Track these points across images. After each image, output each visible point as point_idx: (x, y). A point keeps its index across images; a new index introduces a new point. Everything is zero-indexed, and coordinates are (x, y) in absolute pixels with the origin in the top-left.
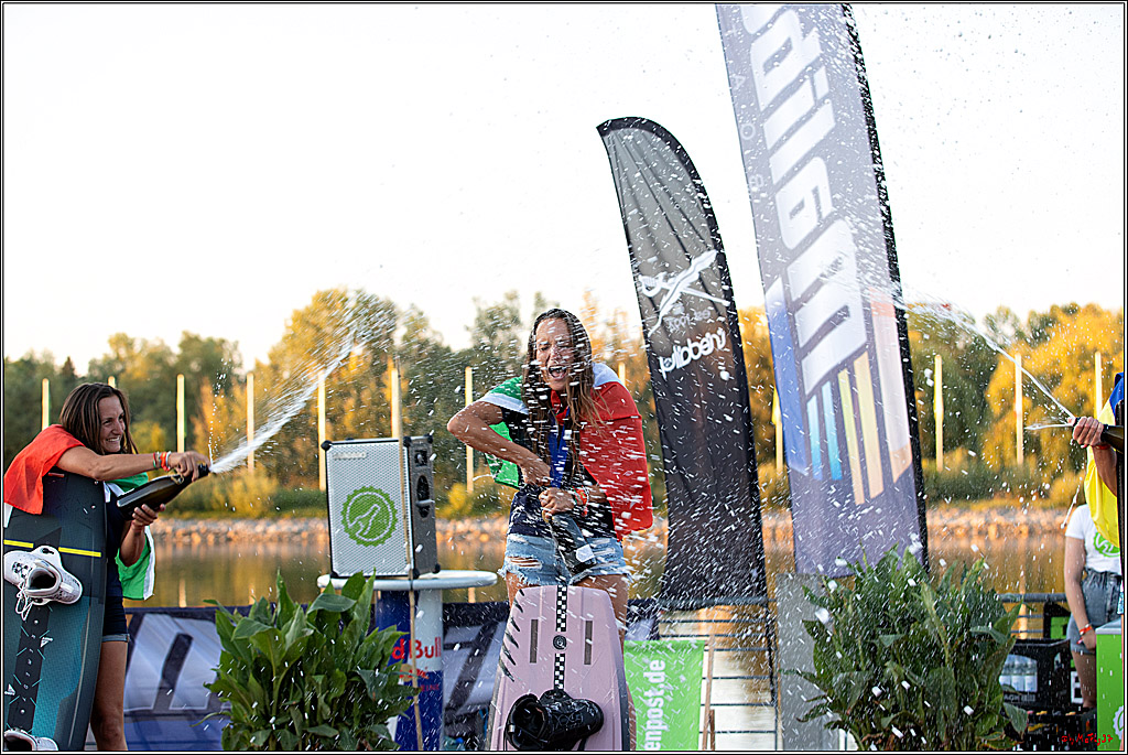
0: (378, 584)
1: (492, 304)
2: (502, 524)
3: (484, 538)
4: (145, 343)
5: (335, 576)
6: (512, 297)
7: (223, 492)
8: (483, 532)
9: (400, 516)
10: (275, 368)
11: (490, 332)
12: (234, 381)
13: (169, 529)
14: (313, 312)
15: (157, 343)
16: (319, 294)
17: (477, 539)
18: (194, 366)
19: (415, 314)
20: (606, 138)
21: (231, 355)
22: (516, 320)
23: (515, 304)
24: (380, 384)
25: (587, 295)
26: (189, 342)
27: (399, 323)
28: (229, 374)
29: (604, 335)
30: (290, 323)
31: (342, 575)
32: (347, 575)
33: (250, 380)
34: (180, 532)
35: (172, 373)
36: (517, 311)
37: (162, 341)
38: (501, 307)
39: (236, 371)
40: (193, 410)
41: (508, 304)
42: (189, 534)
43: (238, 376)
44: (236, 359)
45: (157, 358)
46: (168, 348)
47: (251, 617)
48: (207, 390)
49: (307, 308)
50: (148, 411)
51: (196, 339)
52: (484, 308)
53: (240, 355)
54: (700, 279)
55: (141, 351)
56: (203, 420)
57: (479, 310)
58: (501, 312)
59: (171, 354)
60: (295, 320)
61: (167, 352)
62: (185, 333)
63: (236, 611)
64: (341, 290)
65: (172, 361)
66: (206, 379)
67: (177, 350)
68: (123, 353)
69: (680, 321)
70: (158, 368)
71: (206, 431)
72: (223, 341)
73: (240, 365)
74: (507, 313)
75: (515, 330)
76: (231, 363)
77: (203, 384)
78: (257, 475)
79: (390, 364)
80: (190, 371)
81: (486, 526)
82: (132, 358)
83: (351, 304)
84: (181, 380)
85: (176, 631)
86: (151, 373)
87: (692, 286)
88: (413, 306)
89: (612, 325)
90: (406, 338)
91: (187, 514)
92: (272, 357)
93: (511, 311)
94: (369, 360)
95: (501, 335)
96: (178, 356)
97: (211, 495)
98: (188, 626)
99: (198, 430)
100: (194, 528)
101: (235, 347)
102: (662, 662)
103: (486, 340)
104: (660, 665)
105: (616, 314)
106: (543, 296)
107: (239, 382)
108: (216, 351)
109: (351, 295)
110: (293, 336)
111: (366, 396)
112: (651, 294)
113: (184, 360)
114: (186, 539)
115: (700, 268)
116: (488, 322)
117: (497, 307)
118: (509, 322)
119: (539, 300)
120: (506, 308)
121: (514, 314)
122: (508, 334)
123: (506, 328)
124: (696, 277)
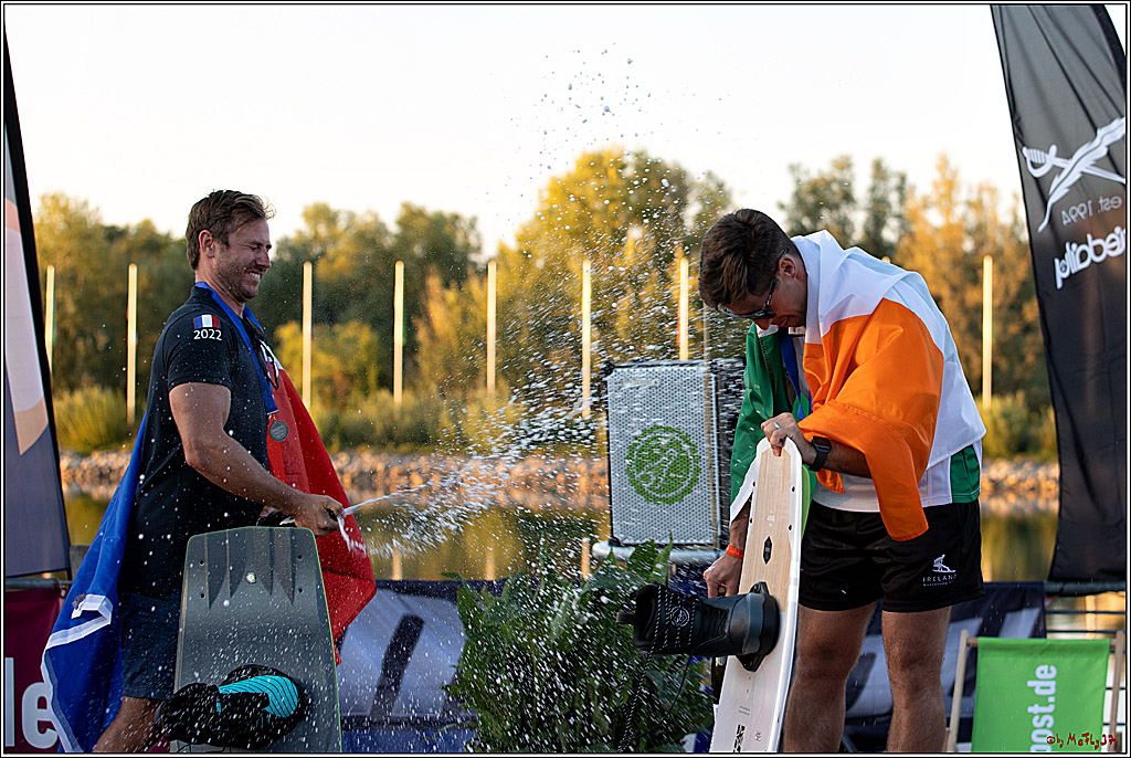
0: (675, 554)
1: (814, 175)
4: (352, 216)
5: (614, 542)
6: (844, 164)
7: (454, 419)
9: (703, 465)
10: (526, 256)
12: (470, 271)
13: (380, 467)
14: (577, 181)
15: (369, 219)
16: (585, 155)
18: (418, 250)
19: (713, 187)
21: (466, 237)
22: (848, 197)
23: (846, 175)
24: (666, 279)
25: (943, 164)
26: (411, 217)
27: (691, 198)
28: (465, 261)
29: (964, 218)
30: (546, 195)
31: (627, 541)
32: (632, 542)
33: (492, 269)
34: (395, 471)
35: (389, 258)
36: (850, 185)
37: (376, 216)
38: (828, 178)
39: (473, 257)
40: (415, 309)
41: (838, 175)
42: (407, 474)
43: (475, 264)
44: (473, 240)
45: (369, 238)
46: (383, 225)
47: (505, 596)
48: (434, 283)
49: (569, 175)
50: (354, 309)
51: (420, 214)
52: (804, 179)
53: (478, 237)
54: (1109, 154)
55: (346, 229)
56: (429, 323)
57: (798, 181)
58: (828, 184)
59: (386, 232)
60: (553, 191)
61: (381, 229)
62: (406, 206)
63: (484, 588)
64: (616, 153)
65: (389, 242)
66: (433, 268)
67: (394, 228)
68: (323, 230)
69: (1078, 211)
70: (370, 252)
71: (433, 336)
72: (456, 218)
73: (478, 250)
74: (835, 187)
75: (845, 210)
76: (468, 248)
77: (429, 274)
78: (500, 397)
79: (679, 253)
80: (412, 257)
82: (334, 239)
83: (629, 172)
84: (400, 268)
85: (401, 611)
86: (360, 257)
87: (1098, 163)
88: (710, 175)
89: (976, 205)
90: (699, 218)
91: (404, 448)
92: (521, 239)
93: (841, 183)
94: (652, 246)
96: (396, 236)
97: (436, 421)
98: (420, 606)
99: (422, 335)
100: (413, 466)
101: (472, 225)
102: (1052, 668)
104: (1049, 672)
105: (981, 189)
106: (884, 165)
107: (478, 273)
108: (447, 230)
109: (630, 159)
110: (551, 212)
111: (646, 295)
112: (1037, 173)
113: (404, 241)
114: (403, 481)
115: (1108, 140)
116: (810, 199)
117: (823, 179)
118: (837, 199)
119: (879, 171)
120: (834, 180)
121: (845, 188)
122: (835, 215)
123: (834, 207)
124: (1104, 152)
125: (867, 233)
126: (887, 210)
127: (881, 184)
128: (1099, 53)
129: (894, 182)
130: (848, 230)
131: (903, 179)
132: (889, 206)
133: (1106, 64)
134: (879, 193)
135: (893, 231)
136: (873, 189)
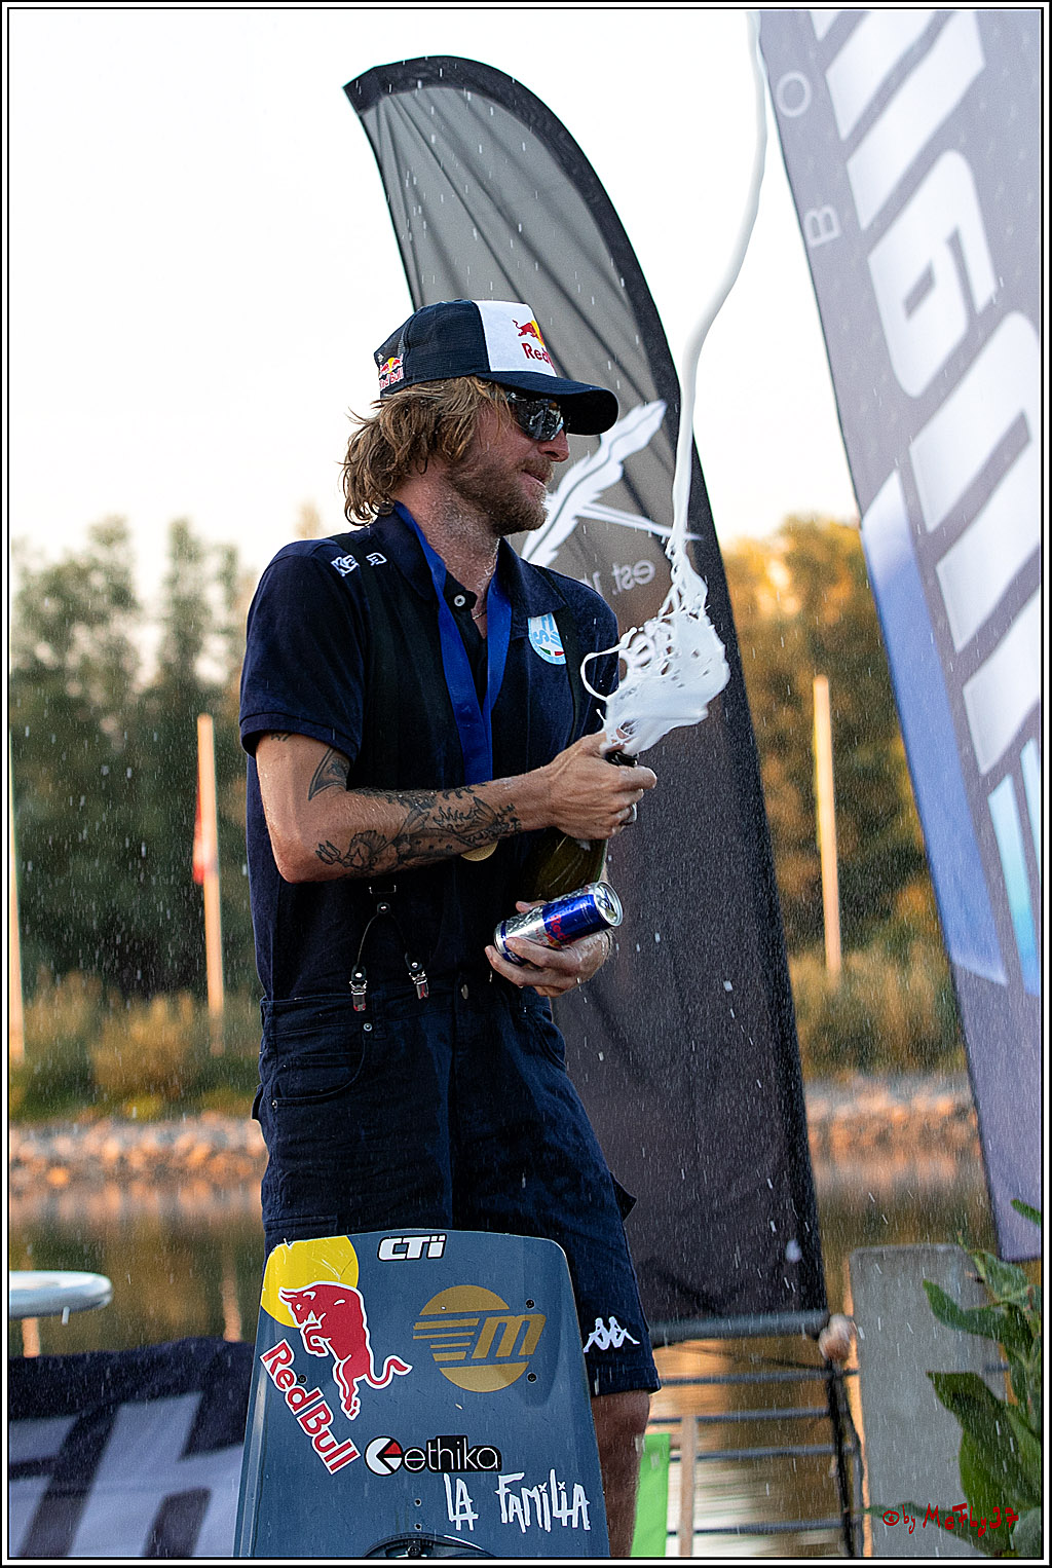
2: (104, 1138)
3: (59, 1177)
6: (112, 535)
8: (55, 1162)
11: (57, 632)
17: (41, 1180)
20: (370, 115)
22: (122, 597)
23: (118, 555)
36: (126, 573)
38: (83, 562)
41: (102, 555)
54: (626, 478)
58: (82, 574)
75: (121, 625)
81: (63, 1145)
87: (605, 498)
93: (110, 572)
95: (85, 640)
103: (45, 652)
106: (193, 533)
115: (623, 450)
116: (50, 606)
117: (73, 565)
118: (103, 603)
119: (184, 546)
120: (95, 566)
121: (117, 581)
122: (101, 633)
123: (96, 619)
124: (614, 474)
125: (167, 667)
126: (203, 620)
127: (189, 570)
128: (596, 278)
129: (213, 564)
130: (127, 664)
131: (231, 556)
132: (206, 611)
133: (611, 299)
134: (186, 588)
135: (216, 660)
136: (173, 581)
